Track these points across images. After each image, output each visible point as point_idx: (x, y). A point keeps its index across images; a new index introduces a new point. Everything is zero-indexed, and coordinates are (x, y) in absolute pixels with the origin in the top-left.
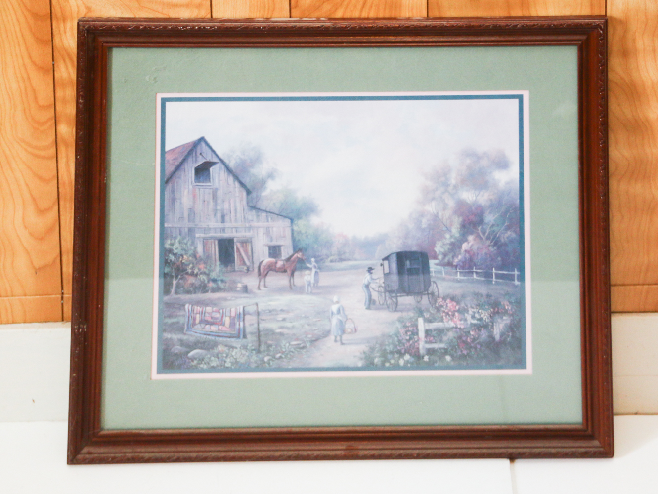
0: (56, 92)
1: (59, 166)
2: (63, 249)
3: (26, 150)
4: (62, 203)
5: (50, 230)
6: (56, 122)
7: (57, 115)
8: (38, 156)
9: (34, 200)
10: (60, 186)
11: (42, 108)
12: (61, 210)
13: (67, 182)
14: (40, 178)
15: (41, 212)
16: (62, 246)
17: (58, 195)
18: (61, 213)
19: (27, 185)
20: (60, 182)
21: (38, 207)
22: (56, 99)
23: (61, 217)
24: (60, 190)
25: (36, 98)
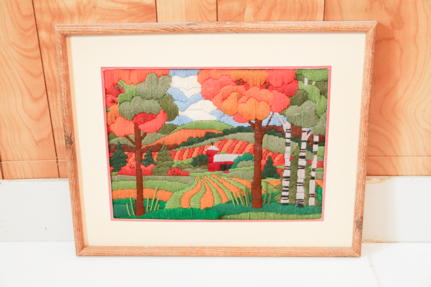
0: (34, 4)
1: (44, 65)
2: (54, 127)
3: (17, 52)
4: (49, 93)
5: (43, 113)
6: (37, 30)
7: (37, 23)
8: (28, 57)
9: (29, 90)
10: (46, 80)
11: (25, 17)
12: (49, 98)
13: (51, 77)
14: (32, 74)
15: (35, 100)
16: (53, 125)
17: (46, 87)
18: (50, 101)
19: (22, 79)
20: (46, 77)
21: (32, 96)
22: (35, 10)
23: (50, 104)
24: (47, 83)
25: (19, 9)
